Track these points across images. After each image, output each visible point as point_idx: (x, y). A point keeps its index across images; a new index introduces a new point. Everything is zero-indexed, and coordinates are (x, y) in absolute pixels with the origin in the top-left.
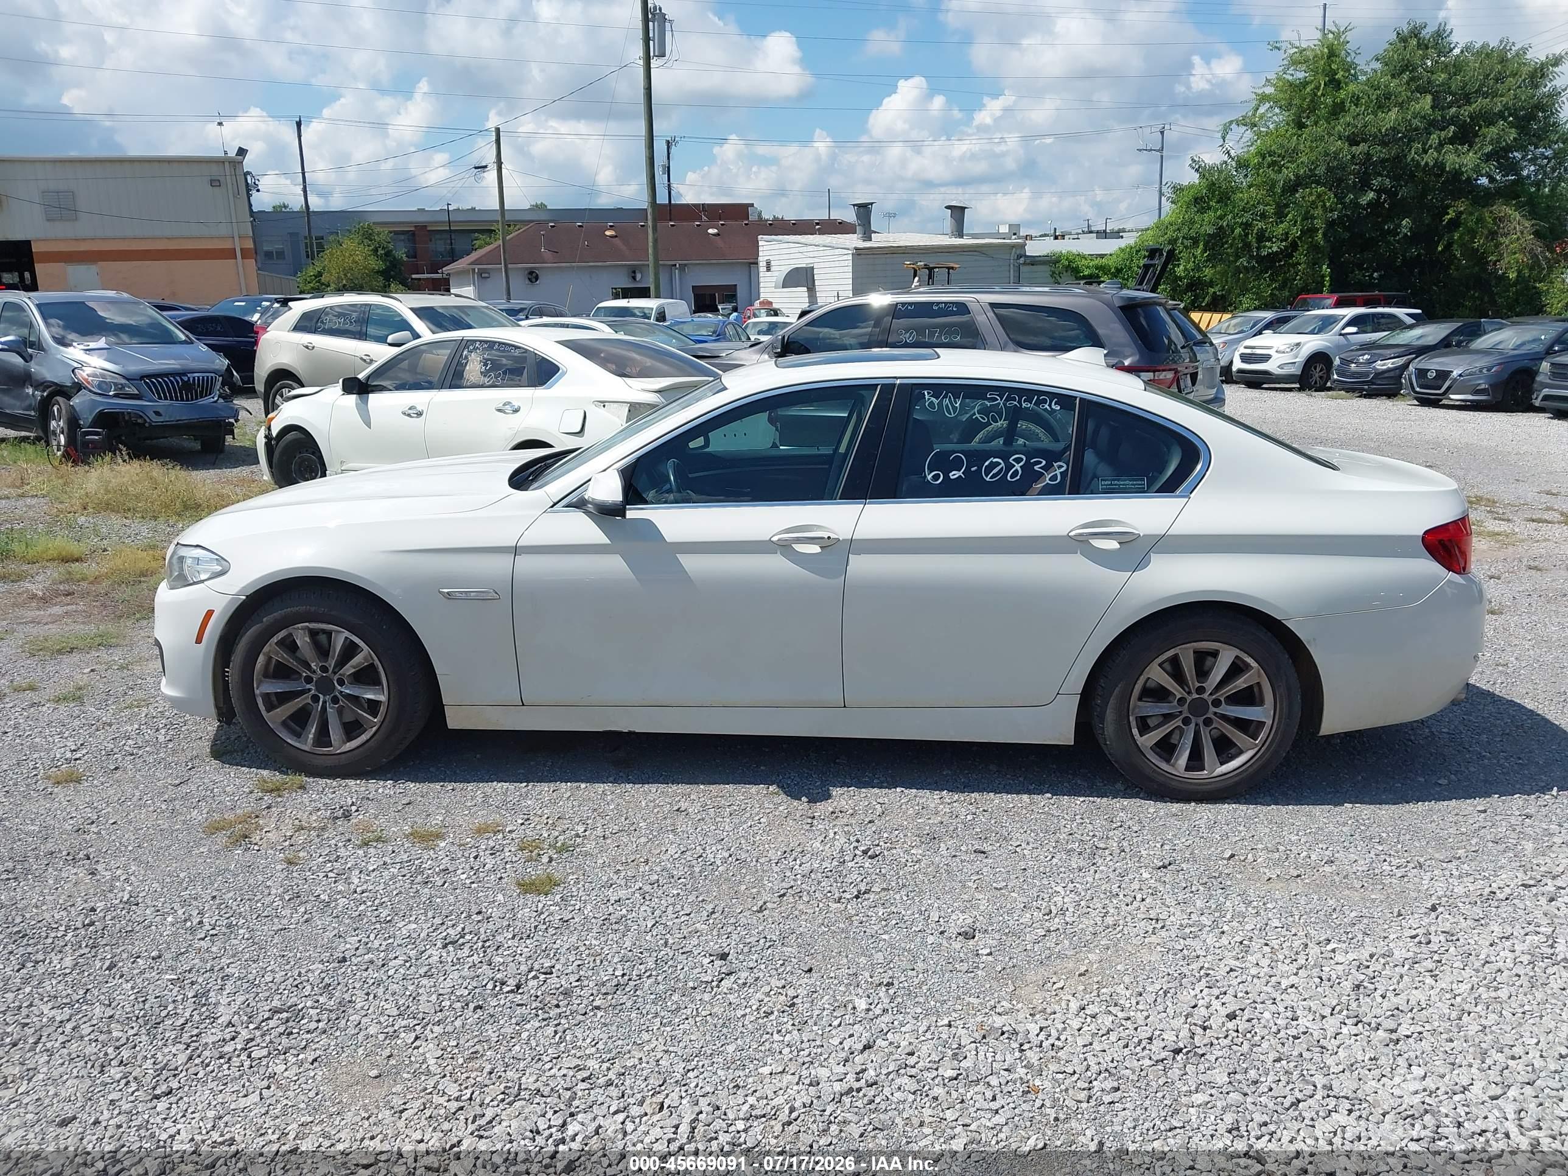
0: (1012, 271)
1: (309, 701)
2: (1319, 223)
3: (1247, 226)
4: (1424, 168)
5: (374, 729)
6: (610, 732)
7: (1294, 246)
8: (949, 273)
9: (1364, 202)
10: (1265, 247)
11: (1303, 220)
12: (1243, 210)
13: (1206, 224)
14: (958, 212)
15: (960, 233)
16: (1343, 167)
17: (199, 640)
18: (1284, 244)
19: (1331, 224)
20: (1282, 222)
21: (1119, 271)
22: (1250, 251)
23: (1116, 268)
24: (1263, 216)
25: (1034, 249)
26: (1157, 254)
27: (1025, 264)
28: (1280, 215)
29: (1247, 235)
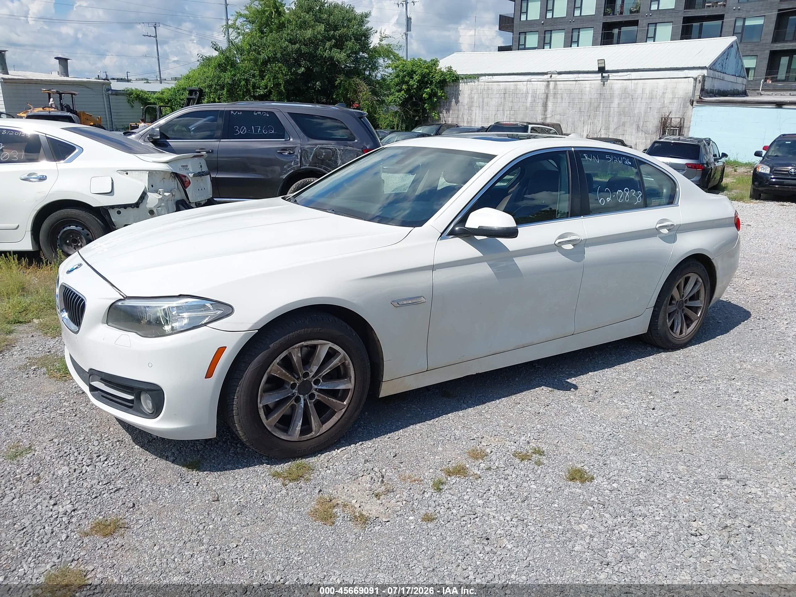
0: (105, 98)
1: (294, 402)
2: (281, 81)
3: (247, 80)
4: (324, 59)
5: (344, 410)
6: (468, 376)
7: (270, 92)
8: (72, 97)
9: (300, 72)
10: (257, 91)
11: (274, 79)
12: (244, 72)
13: (227, 77)
14: (63, 61)
15: (66, 73)
16: (288, 54)
17: (209, 375)
18: (266, 90)
19: (287, 82)
20: (263, 79)
21: (169, 101)
22: (250, 93)
23: (168, 99)
24: (254, 76)
25: (116, 86)
26: (194, 93)
27: (112, 94)
28: (262, 77)
29: (247, 85)
